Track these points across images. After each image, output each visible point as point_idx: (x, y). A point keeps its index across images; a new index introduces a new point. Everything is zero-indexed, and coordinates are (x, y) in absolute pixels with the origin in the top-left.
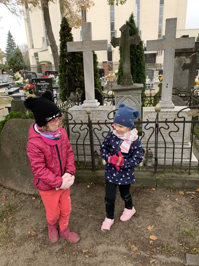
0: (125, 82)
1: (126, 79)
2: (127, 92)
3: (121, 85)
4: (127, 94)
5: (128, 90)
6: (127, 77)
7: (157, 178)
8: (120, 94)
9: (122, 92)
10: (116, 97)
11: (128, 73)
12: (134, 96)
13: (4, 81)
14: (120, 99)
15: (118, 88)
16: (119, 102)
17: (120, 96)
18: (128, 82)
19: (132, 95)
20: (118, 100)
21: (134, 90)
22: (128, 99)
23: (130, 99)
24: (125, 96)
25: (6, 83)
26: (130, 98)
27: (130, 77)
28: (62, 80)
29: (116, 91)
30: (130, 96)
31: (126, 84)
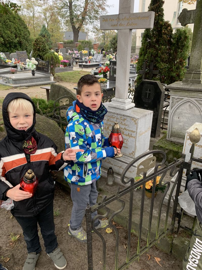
0: (190, 78)
1: (192, 75)
2: (188, 93)
3: (183, 82)
4: (188, 96)
5: (191, 91)
6: (193, 72)
7: (174, 242)
8: (178, 95)
9: (181, 92)
10: (172, 98)
11: (196, 66)
12: (199, 101)
13: (97, 61)
14: (178, 102)
15: (177, 87)
16: (176, 105)
17: (177, 97)
18: (195, 79)
19: (196, 99)
20: (174, 103)
21: (199, 92)
22: (189, 103)
23: (192, 105)
24: (186, 98)
25: (99, 62)
26: (193, 102)
27: (198, 73)
28: (140, 65)
29: (174, 90)
30: (193, 99)
31: (190, 82)
